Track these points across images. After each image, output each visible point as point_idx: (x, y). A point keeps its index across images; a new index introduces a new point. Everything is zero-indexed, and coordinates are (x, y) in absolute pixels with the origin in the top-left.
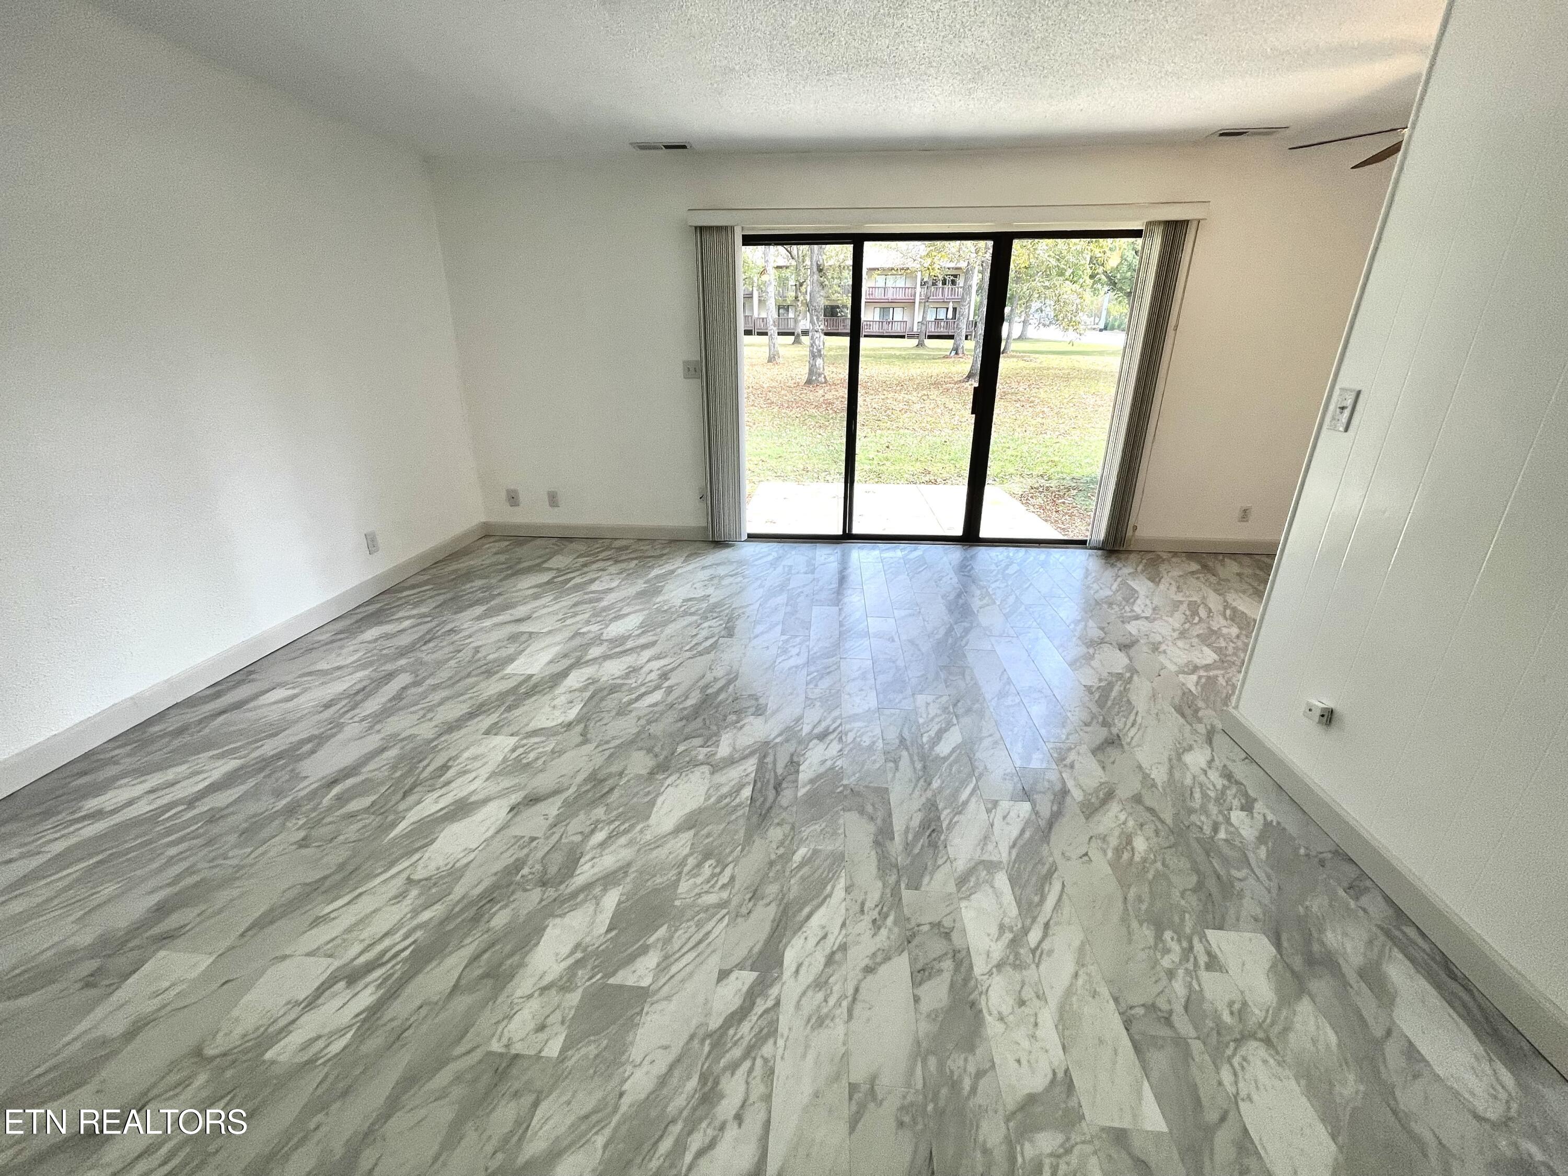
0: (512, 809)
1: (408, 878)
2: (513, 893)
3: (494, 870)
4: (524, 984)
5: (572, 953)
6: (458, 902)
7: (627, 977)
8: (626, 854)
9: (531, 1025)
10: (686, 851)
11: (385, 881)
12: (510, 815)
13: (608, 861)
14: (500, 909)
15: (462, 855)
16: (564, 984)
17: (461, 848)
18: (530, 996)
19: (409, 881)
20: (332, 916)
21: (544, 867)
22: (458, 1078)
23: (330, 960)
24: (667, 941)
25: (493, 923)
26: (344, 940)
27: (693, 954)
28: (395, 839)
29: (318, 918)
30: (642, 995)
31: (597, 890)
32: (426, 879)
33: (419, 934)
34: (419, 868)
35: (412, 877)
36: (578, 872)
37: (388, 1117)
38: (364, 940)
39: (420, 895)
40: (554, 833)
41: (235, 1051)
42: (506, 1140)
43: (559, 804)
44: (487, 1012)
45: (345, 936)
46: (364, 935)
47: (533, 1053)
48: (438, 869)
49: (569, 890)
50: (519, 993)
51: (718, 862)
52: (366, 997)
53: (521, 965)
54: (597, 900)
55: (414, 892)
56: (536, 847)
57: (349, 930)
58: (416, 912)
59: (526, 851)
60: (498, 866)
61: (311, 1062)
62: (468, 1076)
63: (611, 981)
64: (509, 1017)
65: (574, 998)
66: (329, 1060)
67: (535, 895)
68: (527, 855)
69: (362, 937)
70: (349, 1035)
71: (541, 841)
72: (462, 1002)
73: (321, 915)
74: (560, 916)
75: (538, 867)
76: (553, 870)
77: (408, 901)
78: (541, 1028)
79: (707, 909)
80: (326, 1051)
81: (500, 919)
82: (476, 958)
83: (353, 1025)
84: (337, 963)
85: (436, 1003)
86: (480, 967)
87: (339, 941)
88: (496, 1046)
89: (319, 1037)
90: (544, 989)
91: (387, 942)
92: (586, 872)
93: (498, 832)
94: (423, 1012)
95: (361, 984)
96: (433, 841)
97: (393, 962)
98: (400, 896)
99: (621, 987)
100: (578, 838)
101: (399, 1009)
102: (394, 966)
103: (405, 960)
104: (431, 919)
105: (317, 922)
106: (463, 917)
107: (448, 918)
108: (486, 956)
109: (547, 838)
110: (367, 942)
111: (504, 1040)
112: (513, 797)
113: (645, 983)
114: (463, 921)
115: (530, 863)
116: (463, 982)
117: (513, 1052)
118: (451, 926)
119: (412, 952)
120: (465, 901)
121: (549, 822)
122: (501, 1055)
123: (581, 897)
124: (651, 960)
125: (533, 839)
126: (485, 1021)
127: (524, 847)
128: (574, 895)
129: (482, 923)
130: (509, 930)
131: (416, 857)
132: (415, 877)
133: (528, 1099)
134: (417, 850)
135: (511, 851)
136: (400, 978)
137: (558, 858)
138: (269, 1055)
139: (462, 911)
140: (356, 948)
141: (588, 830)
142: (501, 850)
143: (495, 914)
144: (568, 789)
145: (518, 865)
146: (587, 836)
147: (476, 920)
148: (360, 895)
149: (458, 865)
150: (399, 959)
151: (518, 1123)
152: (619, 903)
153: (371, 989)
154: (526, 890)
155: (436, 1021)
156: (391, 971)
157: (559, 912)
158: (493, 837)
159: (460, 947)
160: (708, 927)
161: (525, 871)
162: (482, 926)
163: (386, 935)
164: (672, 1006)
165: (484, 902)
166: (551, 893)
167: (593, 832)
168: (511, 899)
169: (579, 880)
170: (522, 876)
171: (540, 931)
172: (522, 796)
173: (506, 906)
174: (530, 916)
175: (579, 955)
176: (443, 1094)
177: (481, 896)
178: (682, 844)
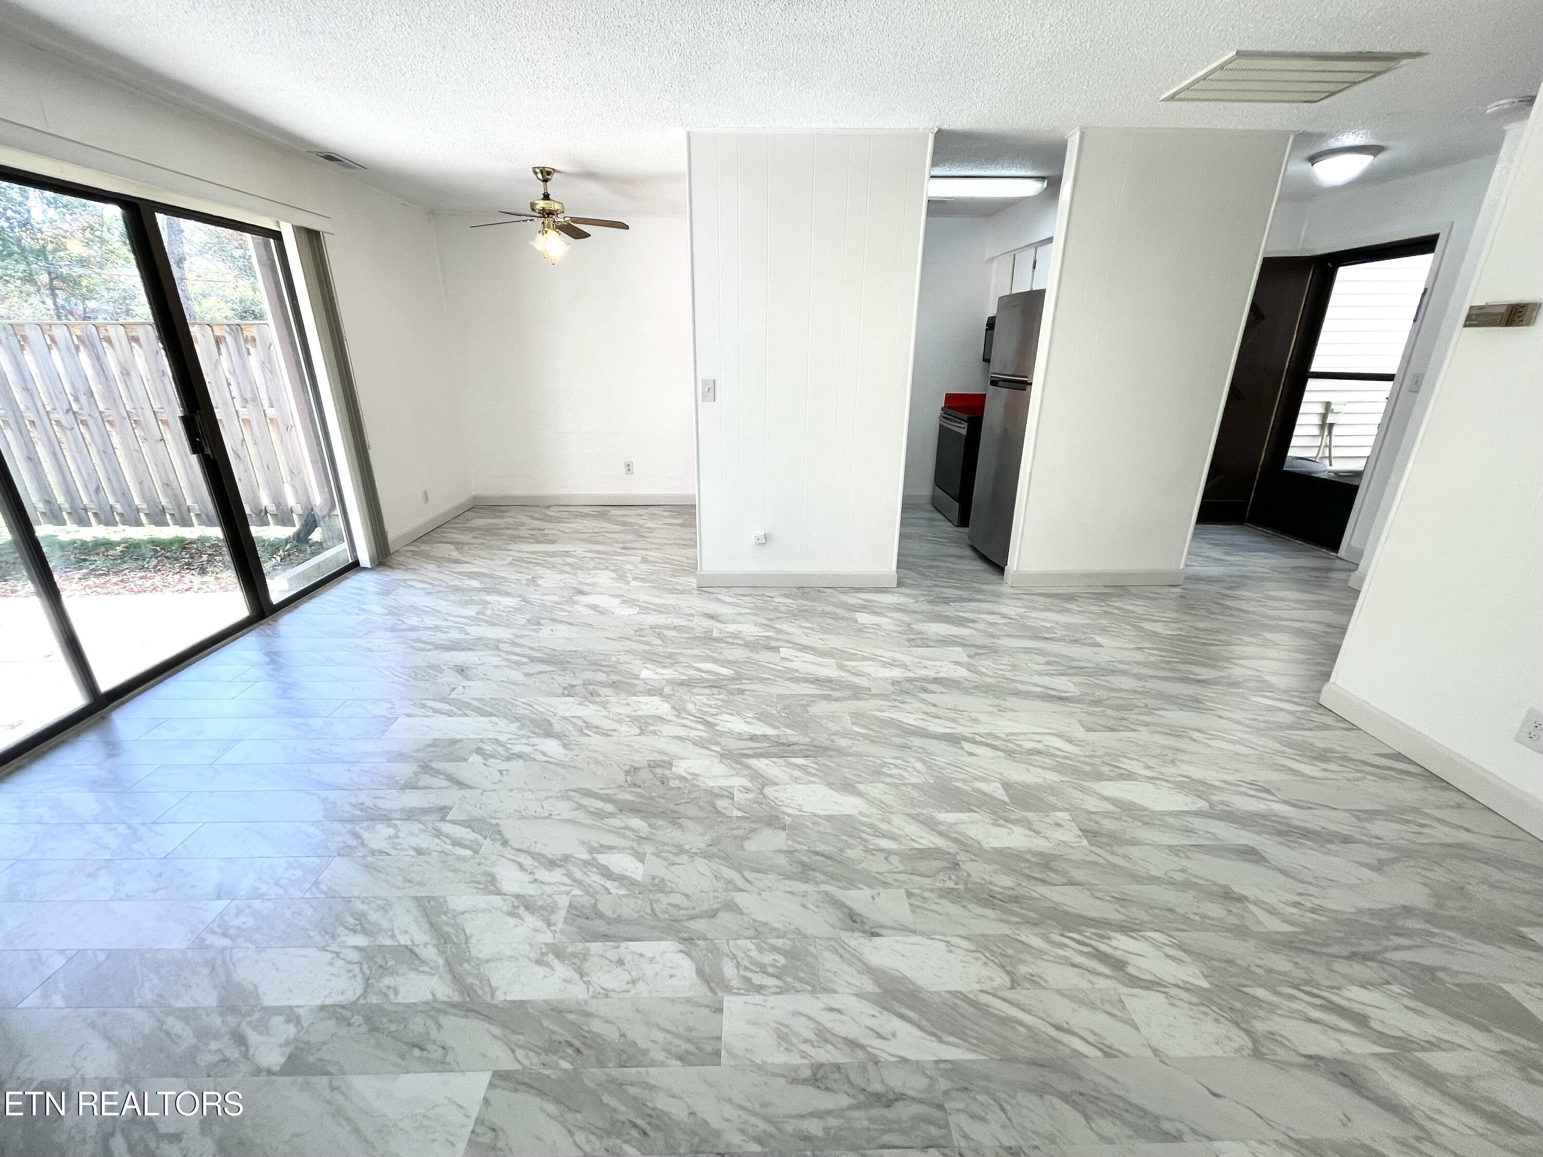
0: (874, 934)
1: (1012, 988)
2: (975, 883)
3: (961, 911)
4: (1040, 844)
5: (1003, 826)
6: (1008, 922)
7: (1001, 794)
8: (897, 820)
9: (1061, 830)
10: (881, 785)
11: (1029, 1012)
12: (883, 932)
13: (911, 829)
14: (996, 886)
15: (959, 950)
16: (1027, 824)
17: (951, 957)
18: (1046, 838)
19: (1014, 984)
20: (1091, 1039)
21: (938, 872)
22: (1113, 853)
23: (1124, 998)
24: (964, 781)
25: (1011, 884)
26: (1102, 1001)
27: (965, 768)
28: (974, 1048)
29: (1107, 1055)
30: (1006, 786)
31: (943, 828)
32: (1003, 967)
33: (1056, 937)
34: (996, 984)
35: (1009, 985)
36: (932, 846)
37: (1158, 878)
38: (1091, 982)
39: (1023, 962)
40: (895, 880)
41: (1227, 1016)
42: (1116, 819)
43: (853, 893)
44: (1072, 857)
45: (1100, 1005)
46: (1085, 985)
47: (1073, 824)
48: (986, 964)
49: (953, 845)
50: (1048, 844)
51: (883, 767)
52: (1121, 943)
53: (1030, 851)
54: (951, 825)
55: (1023, 969)
56: (919, 888)
57: (1092, 1006)
58: (1039, 953)
59: (927, 894)
60: (955, 910)
61: (1180, 947)
62: (1109, 848)
63: (1007, 800)
64: (1066, 844)
65: (1030, 815)
66: (1169, 936)
67: (967, 866)
68: (932, 891)
69: (1090, 986)
70: (1148, 934)
71: (909, 887)
72: (1078, 874)
73: (1099, 1054)
74: (979, 843)
75: (941, 876)
76: (938, 864)
77: (1036, 970)
78: (1058, 825)
79: (929, 767)
80: (1169, 943)
81: (1005, 881)
82: (1044, 882)
83: (1141, 936)
84: (1123, 990)
85: (1089, 890)
86: (1048, 876)
87: (1108, 1007)
88: (1085, 842)
89: (1168, 956)
90: (1037, 833)
91: (1078, 959)
92: (928, 840)
93: (914, 932)
94: (1099, 894)
95: (1119, 954)
96: (954, 994)
97: (1086, 940)
98: (1034, 981)
99: (1008, 795)
100: (894, 859)
101: (1110, 912)
102: (1091, 938)
103: (1080, 932)
104: (1037, 935)
105: (1109, 1053)
106: (1018, 910)
107: (1028, 922)
108: (1039, 876)
109: (904, 882)
110: (1091, 977)
111: (1079, 839)
112: (853, 943)
113: (999, 785)
114: (1022, 908)
115: (941, 885)
116: (1064, 881)
117: (1080, 833)
118: (1033, 915)
119: (1070, 931)
120: (1004, 917)
121: (880, 890)
122: (1086, 837)
123: (954, 835)
124: (983, 786)
125: (909, 894)
126: (1077, 855)
127: (924, 898)
128: (955, 840)
129: (1016, 893)
130: (1011, 871)
131: (984, 999)
132: (1004, 980)
133: (1094, 817)
134: (975, 1004)
135: (934, 907)
136: (1092, 926)
137: (923, 866)
138: (1205, 985)
139: (1016, 914)
140: (1102, 983)
141: (883, 855)
142: (936, 916)
143: (1003, 888)
144: (826, 893)
145: (946, 893)
146: (889, 853)
147: (1016, 899)
148: (1058, 1028)
149: (972, 947)
150: (1081, 938)
151: (1107, 817)
152: (947, 811)
153: (1114, 943)
154: (969, 875)
155: (1097, 882)
156: (1094, 937)
157: (976, 845)
158: (922, 934)
159: (1043, 898)
160: (943, 765)
161: (950, 884)
162: (1021, 891)
163: (1074, 965)
164: (1004, 771)
165: (997, 902)
166: (962, 856)
167: (881, 850)
168: (983, 882)
169: (940, 842)
170: (956, 884)
171: (999, 852)
172: (849, 934)
173: (991, 883)
174: (990, 862)
175: (1002, 822)
176: (1125, 857)
177: (993, 907)
178: (876, 790)
